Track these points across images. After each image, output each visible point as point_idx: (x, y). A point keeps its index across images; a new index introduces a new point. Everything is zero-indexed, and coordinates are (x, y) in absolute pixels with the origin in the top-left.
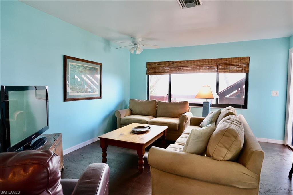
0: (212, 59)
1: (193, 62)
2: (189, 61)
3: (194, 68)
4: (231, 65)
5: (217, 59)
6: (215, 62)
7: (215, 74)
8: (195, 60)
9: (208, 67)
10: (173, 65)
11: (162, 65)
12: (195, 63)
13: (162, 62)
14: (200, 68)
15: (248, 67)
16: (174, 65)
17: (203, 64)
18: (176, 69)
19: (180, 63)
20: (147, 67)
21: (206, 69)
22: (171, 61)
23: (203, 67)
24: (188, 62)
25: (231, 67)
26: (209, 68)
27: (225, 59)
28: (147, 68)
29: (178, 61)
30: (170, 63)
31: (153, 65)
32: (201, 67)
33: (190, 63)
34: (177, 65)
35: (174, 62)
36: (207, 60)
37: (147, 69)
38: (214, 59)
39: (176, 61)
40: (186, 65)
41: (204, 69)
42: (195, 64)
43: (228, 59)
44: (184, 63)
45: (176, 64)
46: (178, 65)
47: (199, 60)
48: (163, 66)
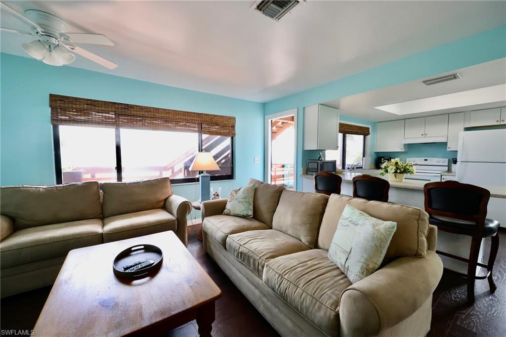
0: (194, 113)
1: (165, 112)
2: (159, 109)
3: (166, 121)
4: (217, 125)
5: (200, 114)
6: (198, 117)
7: (196, 135)
8: (169, 110)
9: (188, 124)
10: (126, 111)
11: (100, 108)
12: (170, 114)
13: (98, 101)
14: (176, 124)
15: (234, 130)
16: (128, 112)
17: (182, 117)
18: (131, 119)
19: (141, 110)
20: (51, 106)
21: (185, 126)
22: (121, 104)
23: (180, 122)
24: (157, 111)
25: (217, 127)
26: (189, 126)
27: (211, 115)
28: (50, 109)
29: (136, 106)
30: (120, 106)
31: (72, 103)
32: (178, 122)
33: (160, 113)
34: (135, 113)
35: (128, 107)
36: (188, 112)
37: (52, 110)
38: (196, 113)
39: (133, 105)
40: (154, 115)
41: (182, 126)
42: (170, 116)
43: (215, 116)
44: (150, 111)
45: (134, 111)
46: (138, 113)
47: (176, 111)
48: (102, 110)
